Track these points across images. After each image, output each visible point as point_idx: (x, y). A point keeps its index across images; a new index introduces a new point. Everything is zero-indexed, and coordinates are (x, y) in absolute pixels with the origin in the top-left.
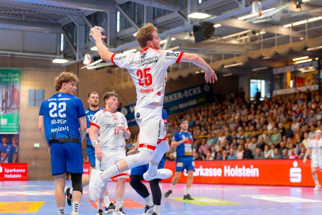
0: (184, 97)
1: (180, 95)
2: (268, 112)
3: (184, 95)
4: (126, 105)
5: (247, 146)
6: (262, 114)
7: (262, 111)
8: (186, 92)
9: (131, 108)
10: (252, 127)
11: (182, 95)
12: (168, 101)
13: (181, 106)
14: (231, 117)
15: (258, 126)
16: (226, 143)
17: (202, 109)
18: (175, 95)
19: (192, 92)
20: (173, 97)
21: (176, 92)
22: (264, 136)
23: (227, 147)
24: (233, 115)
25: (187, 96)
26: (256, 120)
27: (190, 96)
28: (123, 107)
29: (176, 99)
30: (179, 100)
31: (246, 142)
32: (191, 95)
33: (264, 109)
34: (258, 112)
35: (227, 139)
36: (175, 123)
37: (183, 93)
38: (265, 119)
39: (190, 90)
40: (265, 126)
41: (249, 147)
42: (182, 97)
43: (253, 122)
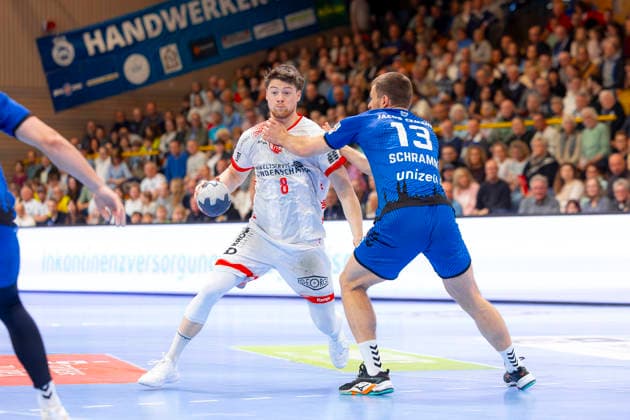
2: (568, 49)
4: (70, 27)
5: (496, 169)
6: (544, 58)
7: (543, 49)
9: (87, 37)
10: (506, 105)
12: (217, 15)
13: (261, 31)
15: (531, 99)
17: (335, 40)
22: (550, 134)
24: (439, 64)
26: (525, 80)
28: (61, 35)
29: (243, 7)
30: (252, 10)
31: (490, 156)
33: (552, 41)
34: (531, 50)
36: (242, 90)
38: (553, 76)
40: (555, 100)
41: (501, 174)
43: (513, 87)
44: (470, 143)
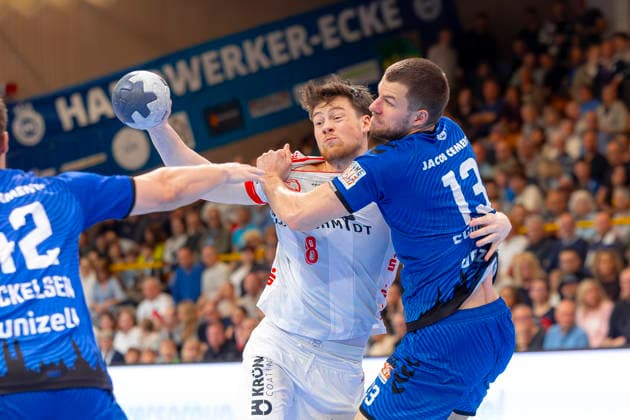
0: (319, 49)
1: (297, 41)
3: (315, 40)
4: (39, 91)
8: (324, 22)
9: (61, 104)
11: (308, 41)
12: (242, 71)
14: (543, 142)
16: (530, 266)
18: (273, 38)
19: (354, 24)
20: (266, 50)
21: (282, 25)
23: (536, 289)
24: (555, 135)
25: (331, 43)
27: (344, 43)
28: (25, 102)
29: (279, 59)
30: (291, 63)
31: (626, 263)
32: (352, 37)
35: (531, 248)
37: (312, 30)
39: (347, 14)
42: (308, 51)
44: (598, 246)
